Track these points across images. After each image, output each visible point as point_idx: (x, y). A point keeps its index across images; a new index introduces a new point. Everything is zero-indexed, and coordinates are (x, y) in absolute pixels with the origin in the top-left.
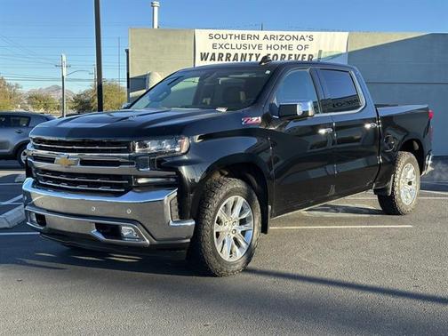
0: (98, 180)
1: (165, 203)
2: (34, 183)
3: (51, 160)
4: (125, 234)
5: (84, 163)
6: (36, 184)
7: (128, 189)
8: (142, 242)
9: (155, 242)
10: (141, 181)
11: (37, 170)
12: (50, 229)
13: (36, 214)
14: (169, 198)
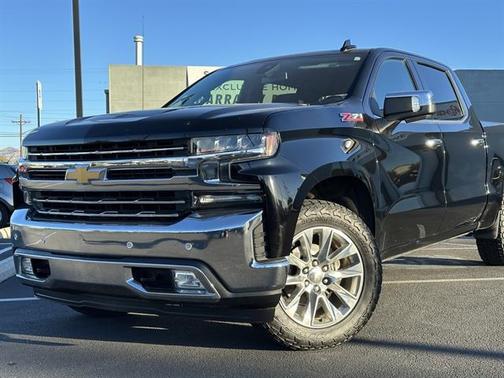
0: (136, 202)
1: (246, 232)
2: (28, 214)
3: (59, 175)
4: (181, 283)
5: (113, 174)
6: (33, 215)
7: (185, 213)
8: (210, 295)
9: (228, 294)
10: (206, 200)
11: (34, 193)
12: (57, 282)
13: (34, 261)
14: (252, 225)
